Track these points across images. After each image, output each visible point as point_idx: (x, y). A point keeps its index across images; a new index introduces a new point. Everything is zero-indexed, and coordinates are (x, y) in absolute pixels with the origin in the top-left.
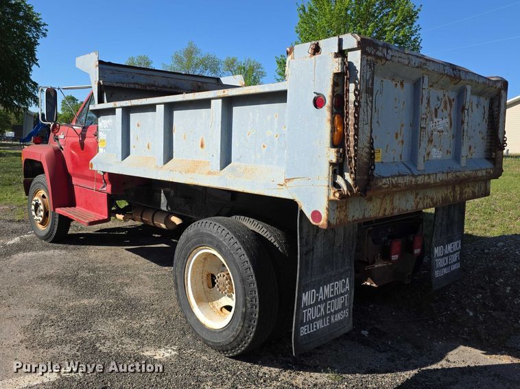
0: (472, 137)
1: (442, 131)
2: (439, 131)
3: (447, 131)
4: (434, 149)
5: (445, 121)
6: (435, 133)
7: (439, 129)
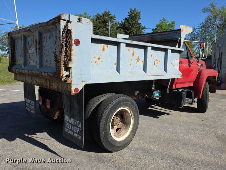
0: (48, 55)
1: (33, 54)
2: (32, 54)
3: (35, 53)
4: (31, 61)
5: (33, 49)
6: (31, 54)
7: (32, 53)
